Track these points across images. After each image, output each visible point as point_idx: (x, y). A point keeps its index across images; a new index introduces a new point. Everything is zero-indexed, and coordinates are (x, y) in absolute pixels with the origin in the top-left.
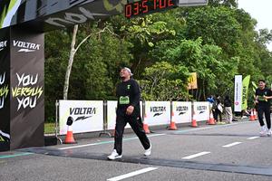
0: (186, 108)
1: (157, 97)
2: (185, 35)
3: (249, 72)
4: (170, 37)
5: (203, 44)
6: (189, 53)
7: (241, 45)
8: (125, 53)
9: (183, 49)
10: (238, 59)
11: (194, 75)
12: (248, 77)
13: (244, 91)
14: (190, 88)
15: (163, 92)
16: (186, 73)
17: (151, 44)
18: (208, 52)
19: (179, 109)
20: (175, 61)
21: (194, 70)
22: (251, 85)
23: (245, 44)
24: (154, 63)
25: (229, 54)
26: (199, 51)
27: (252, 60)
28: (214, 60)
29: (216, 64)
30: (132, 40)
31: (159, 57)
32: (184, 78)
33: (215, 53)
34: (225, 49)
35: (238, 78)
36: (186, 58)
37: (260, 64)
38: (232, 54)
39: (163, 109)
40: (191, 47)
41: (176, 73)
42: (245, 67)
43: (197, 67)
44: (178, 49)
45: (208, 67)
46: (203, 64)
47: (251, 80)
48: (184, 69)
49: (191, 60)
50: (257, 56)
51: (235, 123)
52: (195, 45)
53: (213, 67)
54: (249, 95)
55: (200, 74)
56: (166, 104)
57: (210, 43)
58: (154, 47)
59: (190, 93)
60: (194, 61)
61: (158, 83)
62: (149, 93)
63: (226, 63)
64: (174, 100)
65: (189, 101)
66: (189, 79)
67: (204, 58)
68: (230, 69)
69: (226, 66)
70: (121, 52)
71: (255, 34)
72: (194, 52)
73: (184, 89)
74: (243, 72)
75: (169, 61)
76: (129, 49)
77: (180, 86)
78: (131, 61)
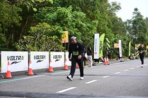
0: (60, 57)
1: (39, 48)
2: (60, 4)
3: (104, 32)
4: (49, 4)
5: (73, 10)
6: (63, 17)
7: (99, 12)
8: (15, 16)
9: (59, 14)
10: (97, 22)
11: (66, 33)
12: (103, 35)
13: (101, 44)
14: (63, 42)
15: (44, 45)
16: (61, 31)
17: (35, 10)
18: (76, 17)
19: (55, 57)
20: (53, 23)
21: (67, 29)
22: (105, 41)
23: (102, 11)
24: (38, 24)
25: (91, 18)
26: (70, 16)
27: (107, 23)
28: (80, 23)
29: (82, 25)
30: (21, 6)
31: (41, 19)
32: (59, 35)
33: (81, 17)
34: (88, 15)
35: (97, 36)
36: (60, 20)
37: (112, 26)
38: (93, 18)
39: (43, 57)
40: (65, 13)
41: (54, 31)
42: (102, 28)
43: (69, 27)
44: (55, 14)
45: (76, 27)
46: (72, 25)
47: (105, 37)
48: (59, 29)
49: (64, 22)
50: (110, 20)
51: (95, 67)
52: (67, 11)
53: (79, 28)
54: (104, 47)
55: (70, 32)
56: (46, 54)
57: (78, 10)
58: (37, 12)
59: (63, 46)
60: (66, 22)
61: (40, 38)
62: (33, 46)
63: (89, 25)
64: (52, 51)
65: (63, 51)
66: (63, 36)
67: (74, 21)
68: (91, 29)
69: (89, 27)
70: (12, 14)
71: (109, 5)
72: (67, 16)
73: (59, 43)
74: (100, 32)
75: (49, 23)
76: (19, 12)
77: (56, 40)
78: (20, 22)
